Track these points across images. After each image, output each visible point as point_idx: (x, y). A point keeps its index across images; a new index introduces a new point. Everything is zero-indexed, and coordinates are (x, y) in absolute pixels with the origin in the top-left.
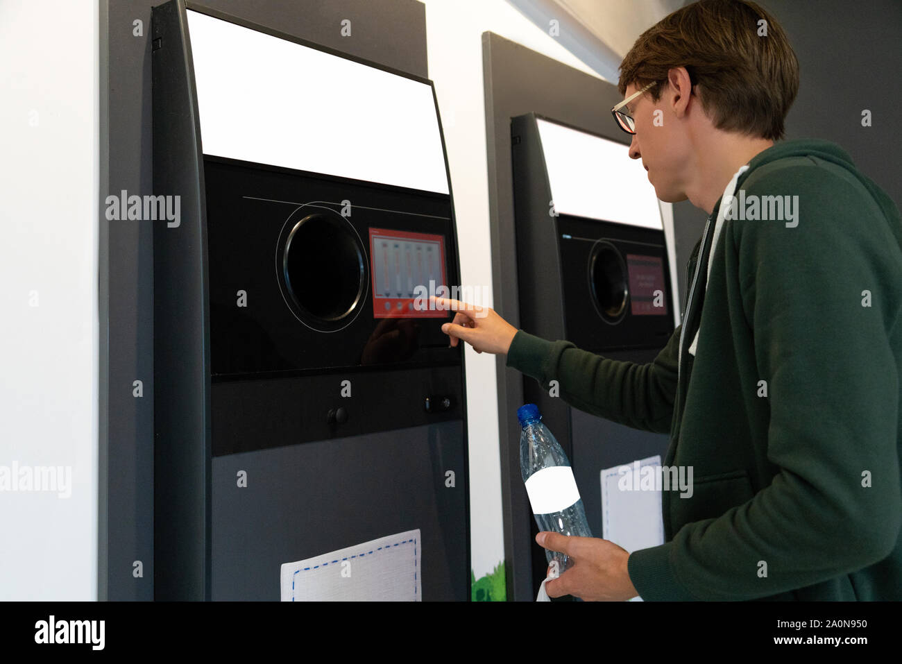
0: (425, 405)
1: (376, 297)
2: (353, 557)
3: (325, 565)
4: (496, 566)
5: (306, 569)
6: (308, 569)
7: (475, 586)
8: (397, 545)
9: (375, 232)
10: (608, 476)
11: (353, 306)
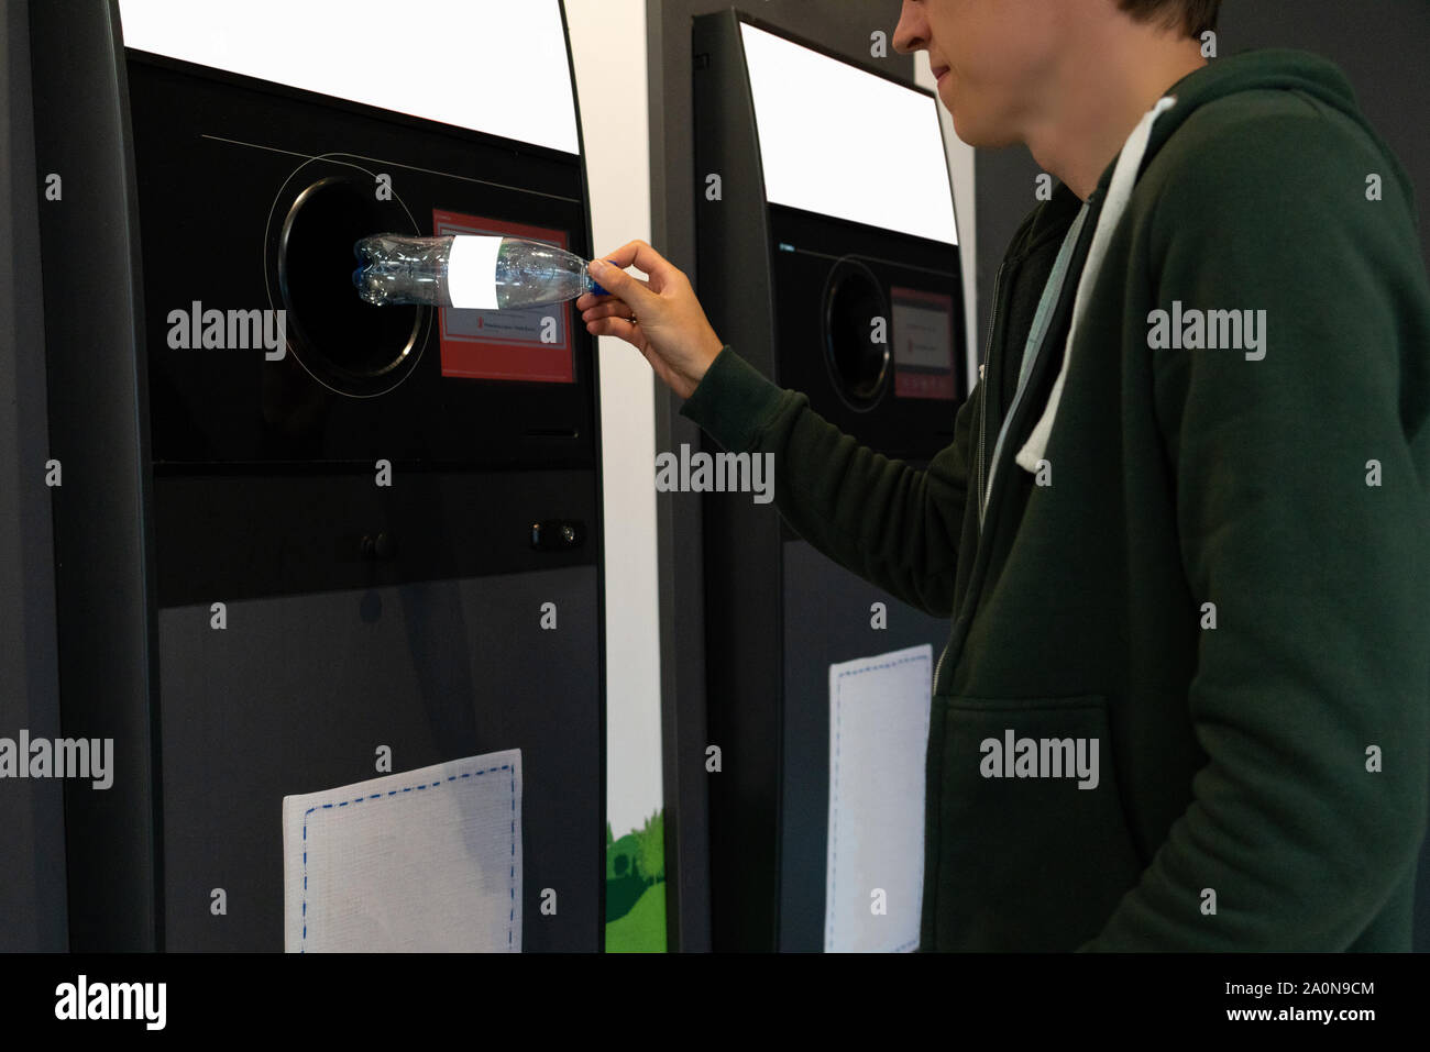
0: (532, 536)
1: (446, 338)
2: (406, 790)
3: (358, 801)
4: (649, 819)
5: (325, 807)
6: (330, 806)
7: (611, 848)
8: (480, 773)
9: (444, 218)
10: (841, 675)
11: (406, 351)
